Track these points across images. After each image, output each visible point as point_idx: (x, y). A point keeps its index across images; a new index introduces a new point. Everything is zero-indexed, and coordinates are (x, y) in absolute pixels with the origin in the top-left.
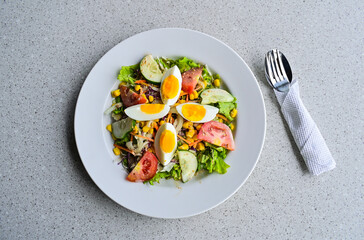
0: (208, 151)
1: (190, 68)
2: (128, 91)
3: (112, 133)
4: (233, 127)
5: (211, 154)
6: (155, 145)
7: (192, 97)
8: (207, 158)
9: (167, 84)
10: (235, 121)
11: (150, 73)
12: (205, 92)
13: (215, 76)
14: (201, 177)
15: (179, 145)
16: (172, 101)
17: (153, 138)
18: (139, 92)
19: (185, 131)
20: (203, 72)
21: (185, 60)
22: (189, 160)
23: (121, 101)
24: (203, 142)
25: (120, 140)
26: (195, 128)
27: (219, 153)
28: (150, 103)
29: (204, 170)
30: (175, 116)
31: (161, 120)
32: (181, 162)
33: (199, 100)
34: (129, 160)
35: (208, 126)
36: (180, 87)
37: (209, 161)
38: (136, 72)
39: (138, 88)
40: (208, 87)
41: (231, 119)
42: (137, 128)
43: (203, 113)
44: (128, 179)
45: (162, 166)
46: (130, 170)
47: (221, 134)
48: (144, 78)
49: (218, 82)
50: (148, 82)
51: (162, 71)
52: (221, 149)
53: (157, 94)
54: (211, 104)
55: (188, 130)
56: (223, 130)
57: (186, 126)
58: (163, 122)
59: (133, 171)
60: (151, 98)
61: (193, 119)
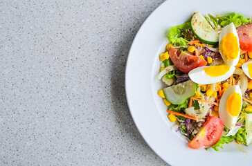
2: (179, 53)
3: (165, 99)
9: (227, 44)
15: (243, 108)
16: (236, 61)
17: (217, 101)
18: (194, 54)
19: (249, 92)
23: (172, 64)
25: (176, 106)
28: (208, 65)
32: (247, 125)
34: (189, 129)
38: (187, 31)
39: (193, 49)
42: (199, 93)
44: (190, 147)
46: (190, 137)
48: (198, 38)
50: (201, 42)
53: (217, 54)
57: (251, 87)
59: (197, 138)
60: (210, 59)
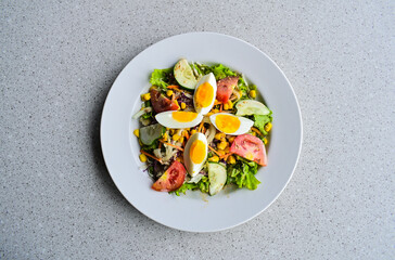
0: (239, 165)
1: (226, 76)
2: (159, 95)
3: (139, 138)
4: (266, 142)
5: (242, 168)
6: (184, 154)
7: (226, 107)
8: (238, 172)
9: (201, 92)
10: (269, 136)
11: (184, 78)
12: (241, 103)
13: (252, 87)
14: (228, 192)
15: (209, 157)
16: (205, 110)
17: (183, 147)
18: (171, 98)
19: (216, 142)
20: (239, 82)
21: (221, 67)
22: (219, 173)
23: (151, 106)
24: (234, 155)
25: (147, 146)
26: (227, 140)
27: (250, 168)
28: (182, 110)
29: (232, 185)
30: (207, 126)
31: (192, 129)
32: (210, 174)
33: (234, 111)
34: (155, 168)
35: (242, 139)
36: (215, 95)
37: (239, 176)
38: (169, 76)
39: (170, 93)
40: (244, 98)
41: (265, 133)
42: (166, 135)
43: (237, 125)
44: (153, 188)
45: (190, 176)
46: (155, 179)
47: (254, 148)
48: (177, 84)
49: (254, 93)
50: (180, 87)
51: (197, 77)
52: (253, 164)
53: (190, 101)
54: (246, 116)
55: (220, 142)
56: (256, 144)
57: (219, 137)
58: (194, 131)
59: (160, 180)
60: (184, 105)
61: (227, 131)
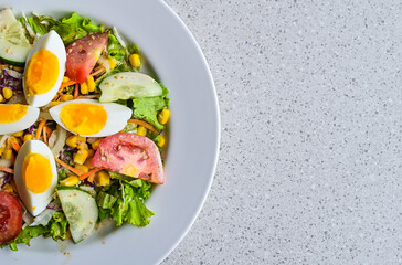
0: (116, 186)
1: (81, 36)
4: (162, 142)
5: (120, 192)
6: (16, 180)
7: (85, 89)
8: (113, 199)
10: (166, 131)
11: (8, 43)
12: (111, 80)
13: (133, 49)
14: (104, 234)
15: (61, 178)
19: (70, 152)
20: (109, 42)
21: (73, 20)
22: (81, 204)
24: (106, 171)
26: (90, 146)
27: (136, 190)
28: (5, 101)
30: (53, 125)
31: (26, 132)
32: (66, 209)
33: (96, 94)
35: (114, 142)
36: (62, 70)
37: (116, 206)
40: (120, 69)
41: (160, 127)
43: (101, 118)
47: (137, 155)
49: (136, 59)
51: (31, 39)
52: (139, 183)
54: (120, 102)
55: (76, 150)
56: (142, 149)
57: (73, 142)
58: (28, 137)
60: (7, 92)
61: (85, 131)
